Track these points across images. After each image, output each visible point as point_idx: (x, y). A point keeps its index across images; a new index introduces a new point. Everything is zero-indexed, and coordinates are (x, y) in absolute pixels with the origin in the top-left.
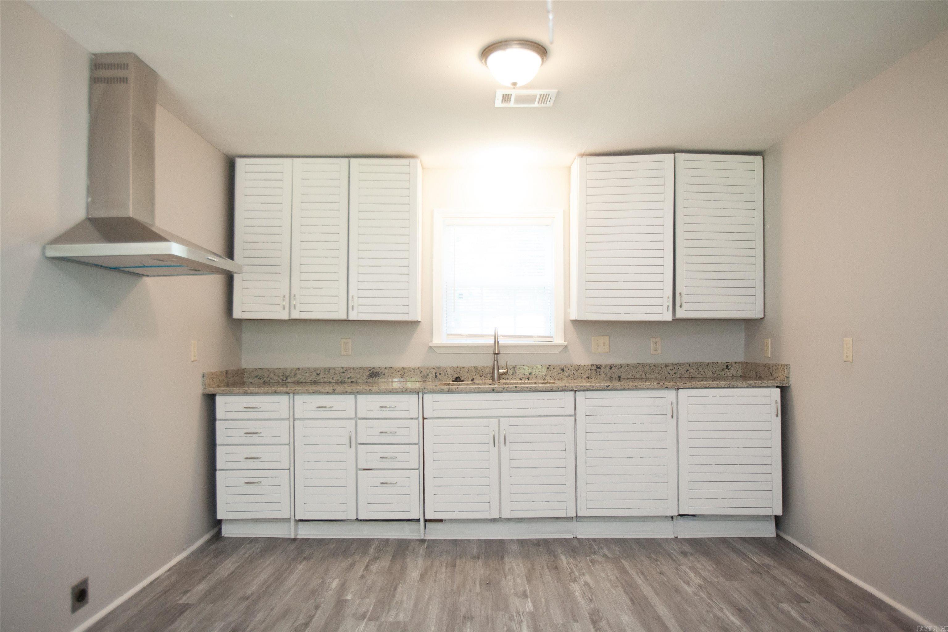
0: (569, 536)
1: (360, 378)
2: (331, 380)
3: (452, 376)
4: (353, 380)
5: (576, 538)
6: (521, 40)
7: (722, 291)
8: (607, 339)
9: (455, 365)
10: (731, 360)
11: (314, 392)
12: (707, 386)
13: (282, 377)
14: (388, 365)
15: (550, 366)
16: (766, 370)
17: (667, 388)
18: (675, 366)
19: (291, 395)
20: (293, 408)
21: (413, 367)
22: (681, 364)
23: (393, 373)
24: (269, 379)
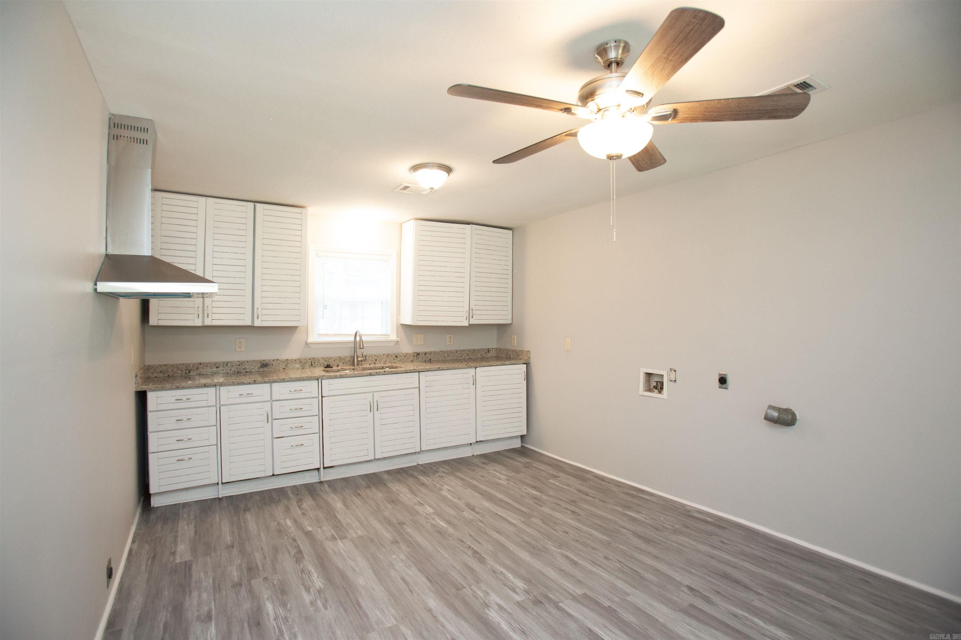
0: (415, 464)
1: (253, 368)
2: (229, 371)
3: (323, 364)
4: (247, 370)
5: (418, 464)
6: (438, 164)
7: (492, 308)
8: (422, 336)
9: (325, 356)
10: (491, 347)
11: (238, 384)
12: (491, 365)
13: (185, 371)
14: (275, 358)
15: (388, 354)
16: (514, 353)
17: (471, 367)
18: (461, 352)
19: (218, 387)
20: (218, 397)
21: (295, 359)
22: (464, 350)
23: (279, 364)
24: (173, 373)
